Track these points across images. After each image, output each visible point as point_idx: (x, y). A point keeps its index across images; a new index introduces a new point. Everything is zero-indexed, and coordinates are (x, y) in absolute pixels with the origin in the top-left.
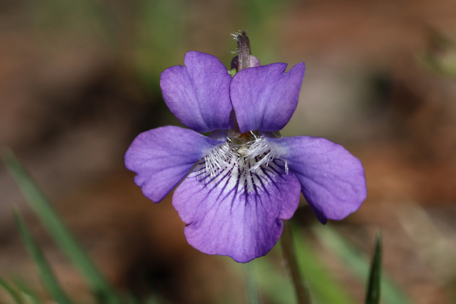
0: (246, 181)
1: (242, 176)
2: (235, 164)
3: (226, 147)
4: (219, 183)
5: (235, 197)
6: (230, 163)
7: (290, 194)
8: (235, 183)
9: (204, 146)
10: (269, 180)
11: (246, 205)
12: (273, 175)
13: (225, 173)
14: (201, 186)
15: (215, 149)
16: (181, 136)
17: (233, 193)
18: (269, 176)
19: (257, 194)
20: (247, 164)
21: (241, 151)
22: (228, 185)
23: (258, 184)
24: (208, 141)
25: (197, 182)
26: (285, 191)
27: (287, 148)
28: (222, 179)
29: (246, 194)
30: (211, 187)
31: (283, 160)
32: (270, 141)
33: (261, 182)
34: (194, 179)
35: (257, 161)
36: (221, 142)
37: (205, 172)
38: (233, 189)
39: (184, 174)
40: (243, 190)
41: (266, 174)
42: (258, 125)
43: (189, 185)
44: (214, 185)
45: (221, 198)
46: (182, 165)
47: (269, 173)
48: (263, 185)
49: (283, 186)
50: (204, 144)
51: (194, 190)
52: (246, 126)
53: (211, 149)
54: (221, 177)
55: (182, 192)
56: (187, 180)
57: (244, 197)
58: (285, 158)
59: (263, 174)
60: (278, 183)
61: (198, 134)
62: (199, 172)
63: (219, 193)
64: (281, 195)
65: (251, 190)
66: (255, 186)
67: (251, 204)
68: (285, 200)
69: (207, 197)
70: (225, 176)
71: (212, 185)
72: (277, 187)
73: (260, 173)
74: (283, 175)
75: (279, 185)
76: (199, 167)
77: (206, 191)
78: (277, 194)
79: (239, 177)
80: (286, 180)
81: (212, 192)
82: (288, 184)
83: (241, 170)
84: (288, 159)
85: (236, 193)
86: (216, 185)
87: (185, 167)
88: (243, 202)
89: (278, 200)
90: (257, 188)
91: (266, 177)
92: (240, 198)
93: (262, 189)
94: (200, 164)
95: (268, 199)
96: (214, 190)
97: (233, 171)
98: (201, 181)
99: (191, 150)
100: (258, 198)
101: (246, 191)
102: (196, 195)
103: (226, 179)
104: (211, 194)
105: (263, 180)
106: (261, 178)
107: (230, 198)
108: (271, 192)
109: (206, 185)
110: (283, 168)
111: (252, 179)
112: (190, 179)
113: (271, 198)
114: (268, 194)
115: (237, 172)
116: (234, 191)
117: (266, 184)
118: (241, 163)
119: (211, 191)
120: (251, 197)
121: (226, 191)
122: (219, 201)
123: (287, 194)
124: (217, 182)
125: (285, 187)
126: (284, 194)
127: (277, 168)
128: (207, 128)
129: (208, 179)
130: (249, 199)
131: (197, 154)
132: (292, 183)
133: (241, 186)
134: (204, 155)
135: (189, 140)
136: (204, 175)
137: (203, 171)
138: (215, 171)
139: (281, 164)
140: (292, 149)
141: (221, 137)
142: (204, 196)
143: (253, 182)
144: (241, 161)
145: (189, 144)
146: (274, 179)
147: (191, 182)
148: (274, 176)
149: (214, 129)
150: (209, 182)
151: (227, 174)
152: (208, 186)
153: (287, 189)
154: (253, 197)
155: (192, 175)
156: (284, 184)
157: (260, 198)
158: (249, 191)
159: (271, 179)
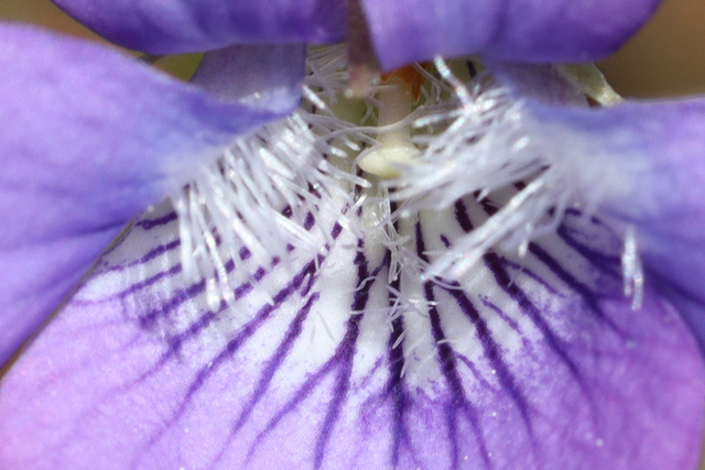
0: (398, 326)
1: (377, 295)
2: (337, 230)
3: (295, 140)
4: (249, 330)
5: (333, 412)
6: (310, 222)
7: (647, 419)
8: (339, 332)
9: (175, 136)
10: (527, 324)
11: (395, 459)
12: (554, 302)
13: (281, 278)
14: (152, 350)
15: (237, 151)
16: (49, 77)
17: (323, 392)
18: (526, 304)
19: (456, 401)
20: (408, 237)
21: (373, 160)
22: (300, 344)
23: (465, 341)
24: (199, 109)
25: (130, 329)
26: (618, 397)
27: (641, 162)
28: (265, 313)
29: (398, 395)
30: (207, 356)
31: (618, 226)
32: (541, 118)
33: (483, 331)
34: (112, 310)
35: (467, 225)
36: (267, 116)
37: (176, 269)
38: (326, 369)
39: (59, 290)
40: (383, 375)
41: (514, 291)
42: (480, 30)
43: (81, 347)
44: (222, 343)
45: (261, 416)
46: (51, 237)
47: (528, 286)
48: (493, 352)
49: (606, 365)
50: (175, 125)
51: (112, 374)
52: (411, 33)
53: (211, 154)
54: (258, 298)
55: (43, 386)
56: (71, 317)
57: (384, 411)
58: (626, 218)
59: (493, 291)
60: (582, 347)
61: (143, 69)
62: (142, 272)
63: (245, 390)
64: (596, 418)
65: (424, 374)
66: (447, 357)
67: (425, 454)
68: (616, 451)
69: (181, 410)
70: (282, 296)
71: (211, 342)
72: (574, 369)
73: (480, 284)
74: (610, 308)
75: (586, 362)
76: (140, 241)
77: (175, 378)
78: (572, 410)
79: (360, 301)
80: (624, 335)
81: (212, 382)
82: (634, 357)
83: (373, 260)
84: (645, 224)
85: (341, 389)
86: (233, 346)
87: (66, 252)
88: (382, 441)
89: (579, 446)
90: (462, 369)
91: (511, 307)
92: (365, 418)
93: (490, 374)
94: (149, 224)
95: (520, 435)
96: (224, 370)
97: (325, 271)
98: (148, 320)
99: (101, 158)
100: (463, 425)
101: (396, 380)
102: (123, 400)
103: (289, 310)
104: (202, 396)
105: (496, 325)
106: (485, 313)
107: (310, 415)
108: (542, 397)
109: (175, 344)
110: (608, 263)
111: (434, 316)
112: (93, 314)
113: (541, 428)
114: (524, 408)
115: (352, 270)
116: (329, 381)
117: (510, 343)
118: (375, 224)
119: (201, 377)
120: (426, 415)
121: (288, 379)
122: (248, 434)
123: (628, 418)
124: (237, 326)
125: (617, 373)
126: (611, 412)
127: (576, 264)
128: (190, 30)
129: (188, 313)
130: (415, 423)
131: (134, 181)
132: (663, 355)
133: (370, 352)
134: (171, 186)
135: (94, 104)
136: (165, 288)
137: (164, 262)
138: (230, 266)
139: (601, 243)
140: (662, 169)
141: (267, 84)
142: (166, 409)
143: (438, 333)
144: (370, 213)
145: (92, 123)
146: (557, 325)
147: (96, 327)
148: (556, 304)
149: (233, 39)
150: (194, 330)
151: (297, 282)
152: (187, 349)
153: (632, 389)
154: (438, 416)
155: (104, 286)
156: (614, 356)
157: (474, 420)
158: (413, 380)
159: (538, 319)
